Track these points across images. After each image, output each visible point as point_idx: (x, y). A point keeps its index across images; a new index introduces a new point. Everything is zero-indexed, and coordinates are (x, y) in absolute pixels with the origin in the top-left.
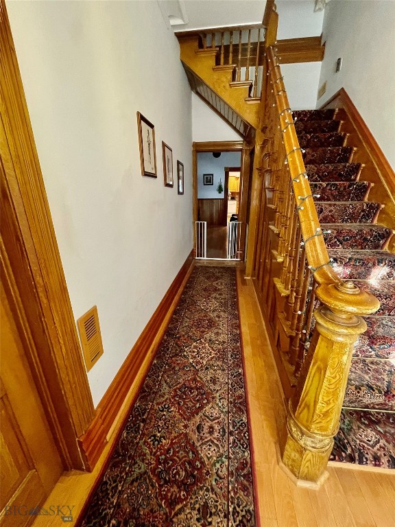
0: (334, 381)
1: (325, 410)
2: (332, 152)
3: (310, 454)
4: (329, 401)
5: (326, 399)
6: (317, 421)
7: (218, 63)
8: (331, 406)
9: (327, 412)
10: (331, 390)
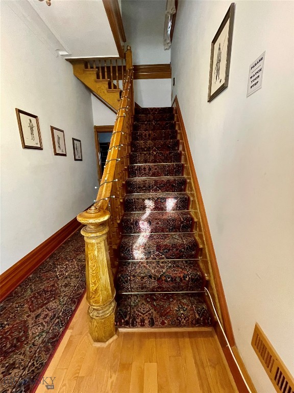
0: (94, 268)
1: (95, 288)
2: (165, 133)
3: (95, 322)
4: (95, 281)
5: (93, 281)
6: (93, 297)
7: (98, 77)
8: (97, 286)
9: (96, 289)
10: (94, 275)
